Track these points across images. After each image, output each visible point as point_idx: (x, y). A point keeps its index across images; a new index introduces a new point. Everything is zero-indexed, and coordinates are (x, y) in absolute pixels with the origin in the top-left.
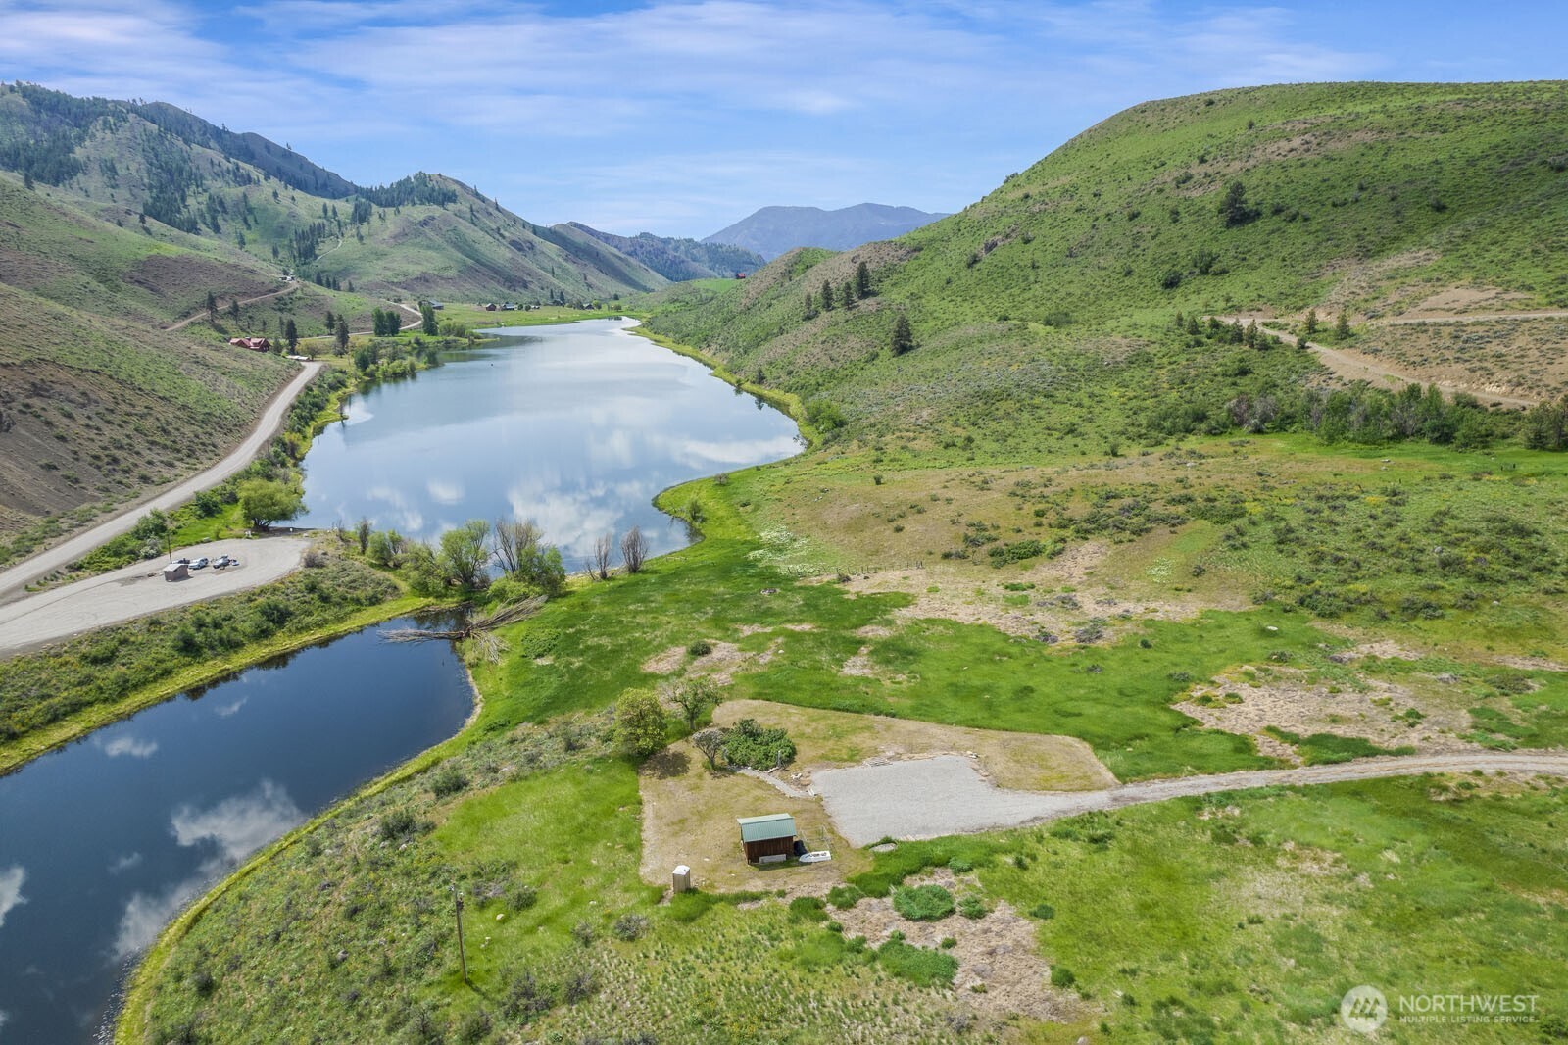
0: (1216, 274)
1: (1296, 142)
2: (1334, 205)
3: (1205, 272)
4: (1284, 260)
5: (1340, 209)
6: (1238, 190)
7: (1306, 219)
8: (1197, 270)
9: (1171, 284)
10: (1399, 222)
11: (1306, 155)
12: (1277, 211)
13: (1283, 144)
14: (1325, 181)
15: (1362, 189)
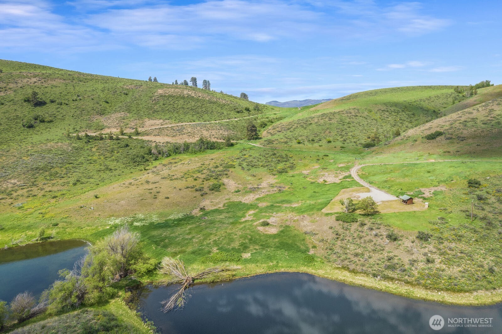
0: (49, 122)
1: (34, 80)
2: (73, 100)
3: (43, 121)
4: (72, 117)
5: (76, 102)
6: (35, 94)
7: (67, 104)
8: (38, 121)
9: (31, 127)
10: (101, 106)
11: (42, 84)
12: (52, 102)
13: (29, 80)
14: (61, 93)
15: (78, 96)
